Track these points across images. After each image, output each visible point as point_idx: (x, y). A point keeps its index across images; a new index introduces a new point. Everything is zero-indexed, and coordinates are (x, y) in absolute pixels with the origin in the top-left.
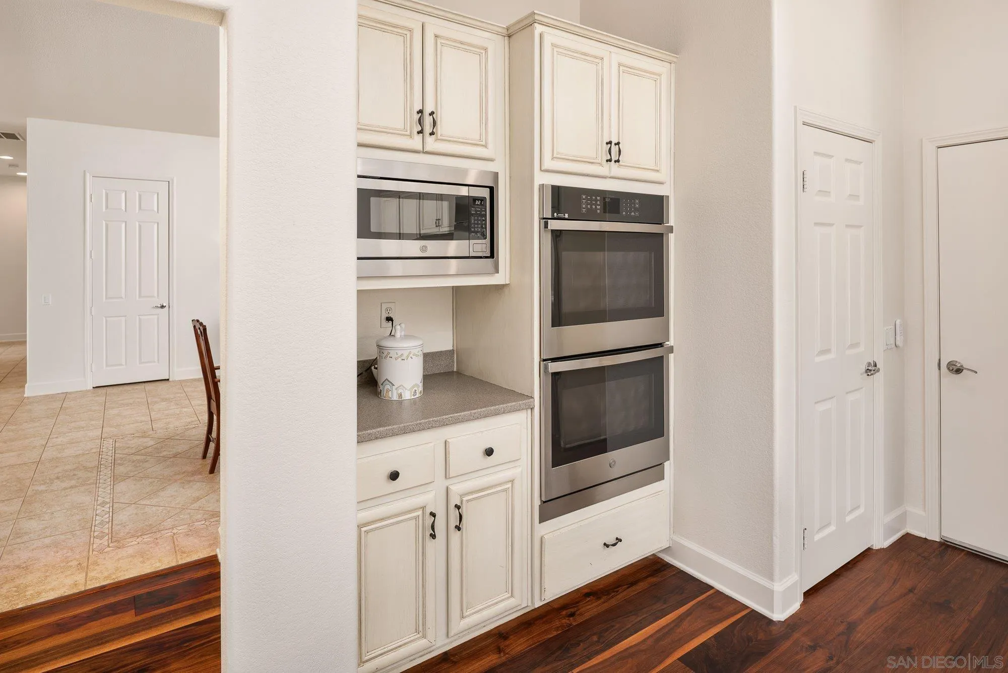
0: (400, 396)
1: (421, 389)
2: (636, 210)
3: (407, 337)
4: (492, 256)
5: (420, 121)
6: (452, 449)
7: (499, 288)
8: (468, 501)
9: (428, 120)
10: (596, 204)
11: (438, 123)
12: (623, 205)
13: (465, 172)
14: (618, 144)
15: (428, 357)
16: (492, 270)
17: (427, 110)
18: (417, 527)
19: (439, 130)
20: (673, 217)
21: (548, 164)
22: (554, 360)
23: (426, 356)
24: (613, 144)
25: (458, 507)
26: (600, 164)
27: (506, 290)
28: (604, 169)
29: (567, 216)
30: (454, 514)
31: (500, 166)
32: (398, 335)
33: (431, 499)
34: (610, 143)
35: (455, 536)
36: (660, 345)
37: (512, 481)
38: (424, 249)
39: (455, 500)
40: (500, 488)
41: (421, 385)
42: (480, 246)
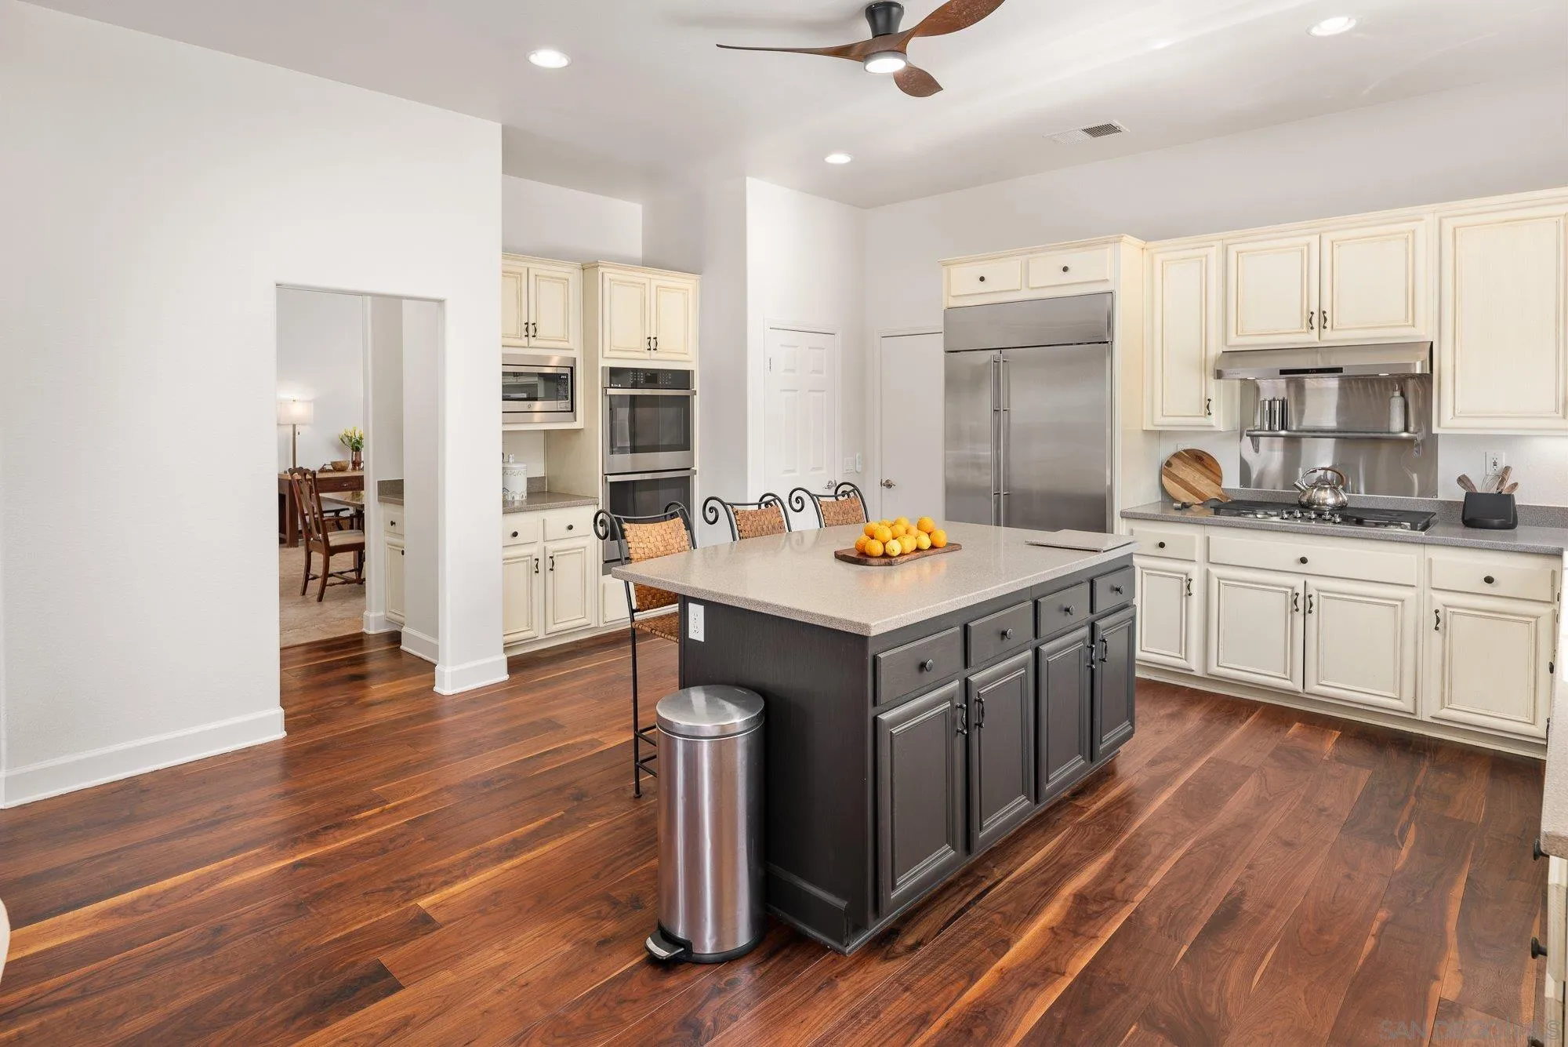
0: (513, 498)
1: (526, 495)
2: (669, 380)
3: (515, 462)
4: (572, 411)
5: (527, 330)
6: (547, 524)
7: (577, 431)
8: (557, 556)
9: (531, 328)
10: (640, 378)
11: (538, 330)
12: (660, 378)
13: (549, 358)
14: (655, 338)
15: (530, 480)
16: (573, 420)
17: (531, 321)
18: (527, 565)
19: (538, 334)
20: (697, 384)
21: (607, 354)
22: (610, 475)
23: (529, 480)
24: (652, 339)
25: (551, 557)
26: (644, 352)
27: (582, 433)
28: (647, 355)
29: (620, 386)
30: (549, 562)
31: (577, 353)
32: (511, 461)
33: (535, 550)
34: (650, 338)
35: (550, 574)
36: (688, 469)
37: (584, 548)
38: (529, 406)
39: (550, 554)
40: (576, 551)
41: (526, 492)
42: (564, 404)
